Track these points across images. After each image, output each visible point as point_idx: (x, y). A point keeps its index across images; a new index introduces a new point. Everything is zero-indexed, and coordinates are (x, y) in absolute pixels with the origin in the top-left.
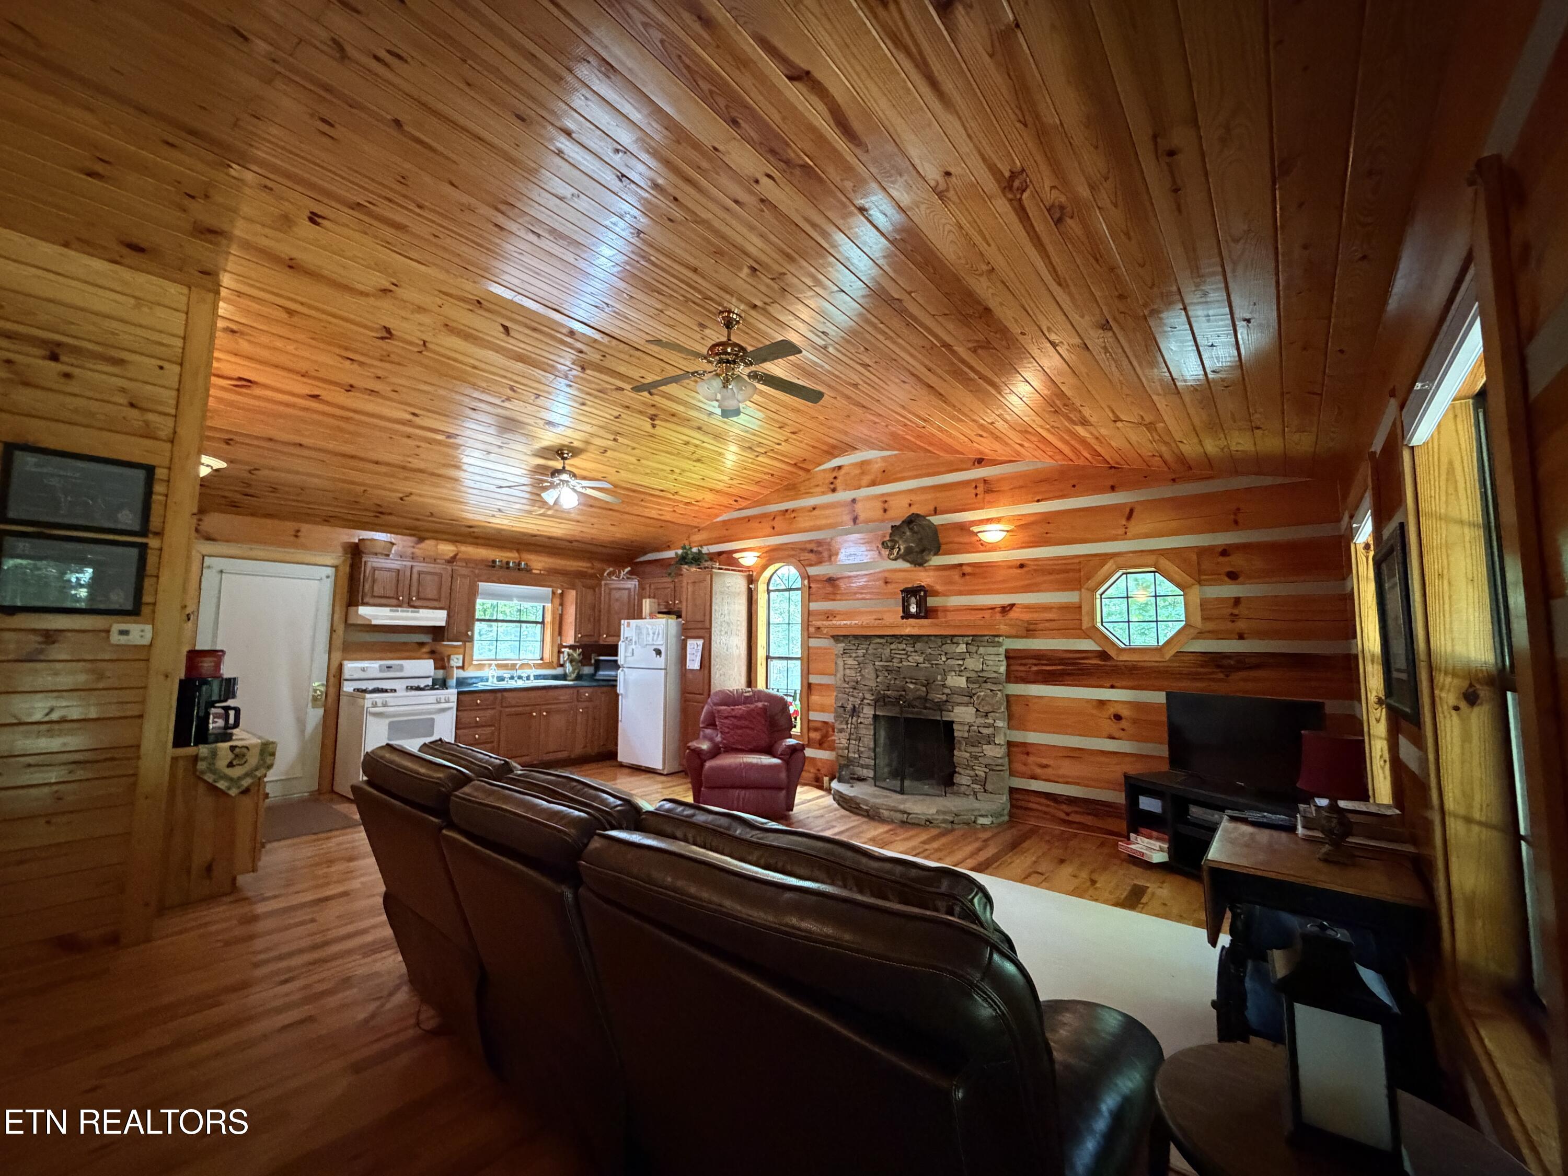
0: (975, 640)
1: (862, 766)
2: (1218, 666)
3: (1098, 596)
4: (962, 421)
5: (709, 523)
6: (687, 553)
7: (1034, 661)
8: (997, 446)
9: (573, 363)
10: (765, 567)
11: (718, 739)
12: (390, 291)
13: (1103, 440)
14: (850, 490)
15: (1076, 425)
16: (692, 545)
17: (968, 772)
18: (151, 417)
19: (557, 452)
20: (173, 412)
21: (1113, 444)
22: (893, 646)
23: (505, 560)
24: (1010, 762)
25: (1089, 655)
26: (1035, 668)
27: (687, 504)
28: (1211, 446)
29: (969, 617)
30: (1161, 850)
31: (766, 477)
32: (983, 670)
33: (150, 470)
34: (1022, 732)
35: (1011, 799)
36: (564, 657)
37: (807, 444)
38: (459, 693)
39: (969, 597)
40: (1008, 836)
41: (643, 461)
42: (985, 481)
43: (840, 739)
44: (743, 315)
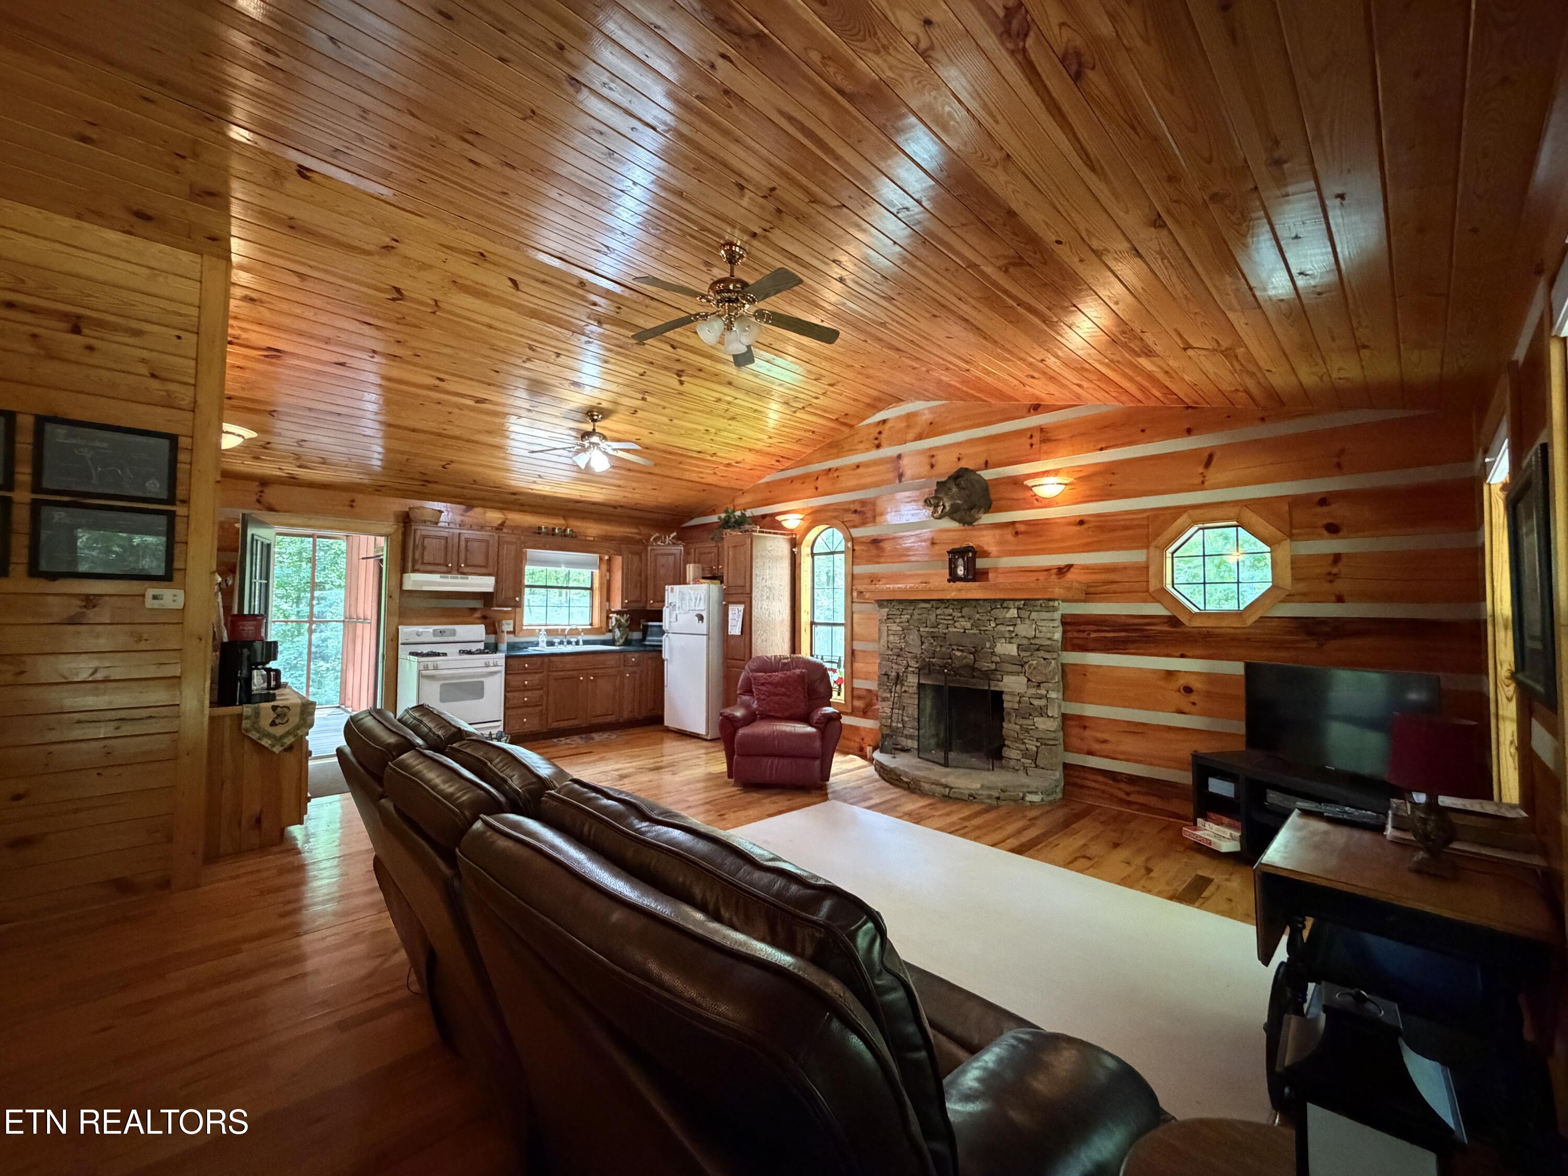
0: (1028, 604)
1: (907, 737)
2: (1309, 634)
3: (1169, 555)
4: (1009, 360)
5: (752, 485)
6: (729, 517)
7: (1095, 628)
8: (1052, 388)
9: (589, 318)
10: (808, 530)
11: (755, 706)
12: (393, 247)
13: (1173, 374)
14: (895, 445)
15: (1139, 356)
16: (737, 508)
17: (1018, 745)
18: (172, 387)
19: (587, 414)
20: (192, 381)
21: (1186, 378)
22: (939, 612)
23: (551, 527)
24: (1065, 735)
25: (1155, 621)
26: (1093, 635)
27: (729, 465)
28: (1308, 376)
29: (1021, 580)
30: (1232, 838)
31: (807, 434)
32: (1035, 637)
33: (173, 439)
34: (1079, 705)
35: (1066, 776)
36: (613, 622)
37: (847, 397)
38: (507, 657)
39: (1024, 558)
40: (1060, 814)
41: (675, 421)
42: (1042, 429)
43: (883, 708)
44: (747, 248)
